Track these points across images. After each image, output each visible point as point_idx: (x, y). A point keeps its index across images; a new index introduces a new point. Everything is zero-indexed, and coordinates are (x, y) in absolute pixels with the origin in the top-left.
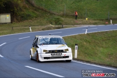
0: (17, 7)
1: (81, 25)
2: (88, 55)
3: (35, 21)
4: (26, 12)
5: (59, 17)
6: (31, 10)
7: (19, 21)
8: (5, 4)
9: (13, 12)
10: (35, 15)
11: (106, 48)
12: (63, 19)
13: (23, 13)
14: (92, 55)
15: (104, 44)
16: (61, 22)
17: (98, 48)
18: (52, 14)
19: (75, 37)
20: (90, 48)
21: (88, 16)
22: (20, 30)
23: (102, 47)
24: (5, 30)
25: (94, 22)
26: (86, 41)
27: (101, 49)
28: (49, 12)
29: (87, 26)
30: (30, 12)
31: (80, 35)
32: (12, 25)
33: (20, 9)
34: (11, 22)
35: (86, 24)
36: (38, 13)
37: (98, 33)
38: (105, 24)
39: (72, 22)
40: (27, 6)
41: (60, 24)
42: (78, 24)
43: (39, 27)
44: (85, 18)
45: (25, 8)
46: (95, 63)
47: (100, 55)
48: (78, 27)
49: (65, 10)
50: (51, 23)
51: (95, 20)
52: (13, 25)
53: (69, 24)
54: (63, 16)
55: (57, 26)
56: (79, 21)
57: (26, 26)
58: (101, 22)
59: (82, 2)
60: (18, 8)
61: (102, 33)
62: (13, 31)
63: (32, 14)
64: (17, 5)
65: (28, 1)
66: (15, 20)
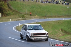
0: (4, 10)
3: (13, 16)
4: (8, 12)
5: (24, 15)
6: (11, 11)
7: (5, 16)
9: (3, 12)
10: (13, 14)
12: (25, 16)
13: (7, 12)
16: (24, 17)
18: (20, 13)
21: (37, 15)
22: (6, 21)
25: (39, 17)
28: (19, 13)
29: (36, 19)
30: (10, 12)
31: (33, 23)
32: (2, 18)
33: (6, 11)
35: (36, 18)
36: (14, 13)
37: (41, 22)
38: (44, 18)
39: (30, 17)
41: (24, 18)
42: (32, 18)
43: (15, 19)
44: (35, 16)
50: (20, 18)
53: (28, 18)
55: (23, 19)
57: (8, 19)
59: (34, 8)
61: (43, 22)
62: (2, 21)
63: (11, 13)
64: (4, 9)
65: (10, 7)
66: (3, 16)
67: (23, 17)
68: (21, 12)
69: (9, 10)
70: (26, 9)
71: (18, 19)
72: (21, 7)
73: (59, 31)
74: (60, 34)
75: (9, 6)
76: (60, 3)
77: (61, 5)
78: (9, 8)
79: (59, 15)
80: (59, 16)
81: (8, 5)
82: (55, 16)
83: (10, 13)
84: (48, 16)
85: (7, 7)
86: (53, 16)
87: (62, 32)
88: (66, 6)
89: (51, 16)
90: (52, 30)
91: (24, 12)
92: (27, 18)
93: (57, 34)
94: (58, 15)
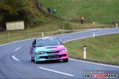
0: (29, 15)
1: (89, 29)
2: (96, 56)
3: (47, 27)
4: (38, 19)
5: (69, 22)
6: (42, 17)
7: (32, 27)
8: (19, 12)
9: (26, 19)
10: (46, 22)
11: (113, 49)
12: (72, 24)
13: (35, 20)
14: (100, 56)
15: (111, 46)
16: (70, 27)
17: (105, 49)
18: (62, 20)
19: (84, 40)
20: (98, 50)
21: (95, 21)
22: (33, 36)
23: (109, 48)
24: (20, 36)
25: (101, 25)
26: (94, 43)
27: (108, 50)
28: (59, 18)
29: (95, 30)
30: (42, 18)
31: (89, 38)
32: (26, 31)
33: (33, 16)
34: (25, 29)
35: (93, 28)
36: (49, 19)
37: (105, 35)
38: (111, 27)
39: (81, 26)
40: (39, 13)
41: (70, 29)
42: (86, 28)
43: (51, 32)
44: (92, 23)
45: (37, 15)
46: (102, 63)
47: (107, 55)
48: (87, 30)
49: (74, 16)
50: (62, 28)
51: (102, 24)
53: (78, 29)
54: (72, 21)
55: (67, 31)
57: (38, 32)
58: (108, 25)
59: (90, 8)
60: (31, 16)
62: (27, 37)
63: (44, 21)
64: (30, 13)
65: (40, 9)
66: (28, 26)
67: (67, 27)
69: (39, 14)
70: (73, 10)
72: (63, 8)
75: (39, 5)
81: (36, 4)
83: (41, 20)
84: (118, 23)
85: (36, 8)
91: (70, 16)
92: (75, 28)
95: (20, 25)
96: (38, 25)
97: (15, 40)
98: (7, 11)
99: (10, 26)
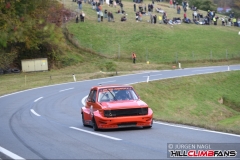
0: (55, 50)
3: (81, 67)
4: (67, 56)
5: (112, 61)
6: (74, 53)
7: (58, 67)
8: (40, 46)
9: (51, 56)
10: (80, 60)
11: (174, 99)
12: (116, 63)
13: (63, 56)
15: (172, 95)
16: (114, 67)
17: (163, 100)
18: (102, 57)
20: (154, 101)
21: (149, 59)
22: (61, 80)
24: (41, 80)
25: (157, 66)
26: (148, 92)
28: (98, 55)
29: (149, 72)
30: (73, 55)
31: (141, 84)
32: (50, 73)
33: (60, 52)
34: (49, 70)
35: (147, 69)
36: (83, 56)
37: (163, 80)
38: (172, 69)
39: (129, 67)
40: (69, 48)
41: (114, 70)
42: (136, 70)
43: (86, 74)
44: (145, 62)
45: (67, 50)
46: (161, 121)
47: (166, 109)
48: (137, 73)
49: (119, 51)
50: (102, 69)
51: (159, 63)
52: (52, 73)
53: (125, 70)
54: (116, 59)
55: (109, 73)
56: (138, 65)
57: (68, 74)
58: (167, 66)
59: (142, 41)
60: (58, 51)
61: (168, 80)
62: (51, 81)
63: (76, 58)
64: (56, 47)
66: (54, 66)
67: (110, 68)
68: (102, 54)
70: (117, 44)
71: (94, 74)
72: (104, 40)
73: (218, 103)
74: (219, 112)
75: (70, 37)
76: (215, 24)
77: (219, 28)
78: (70, 42)
79: (216, 58)
80: (215, 61)
82: (204, 61)
83: (72, 57)
84: (182, 62)
85: (64, 40)
86: (199, 61)
87: (224, 108)
88: (234, 29)
89: (191, 62)
90: (196, 103)
91: (113, 52)
92: (121, 69)
93: (211, 114)
94: (212, 57)
95: (42, 64)
96: (68, 65)
97: (34, 86)
98: (23, 44)
99: (28, 65)
